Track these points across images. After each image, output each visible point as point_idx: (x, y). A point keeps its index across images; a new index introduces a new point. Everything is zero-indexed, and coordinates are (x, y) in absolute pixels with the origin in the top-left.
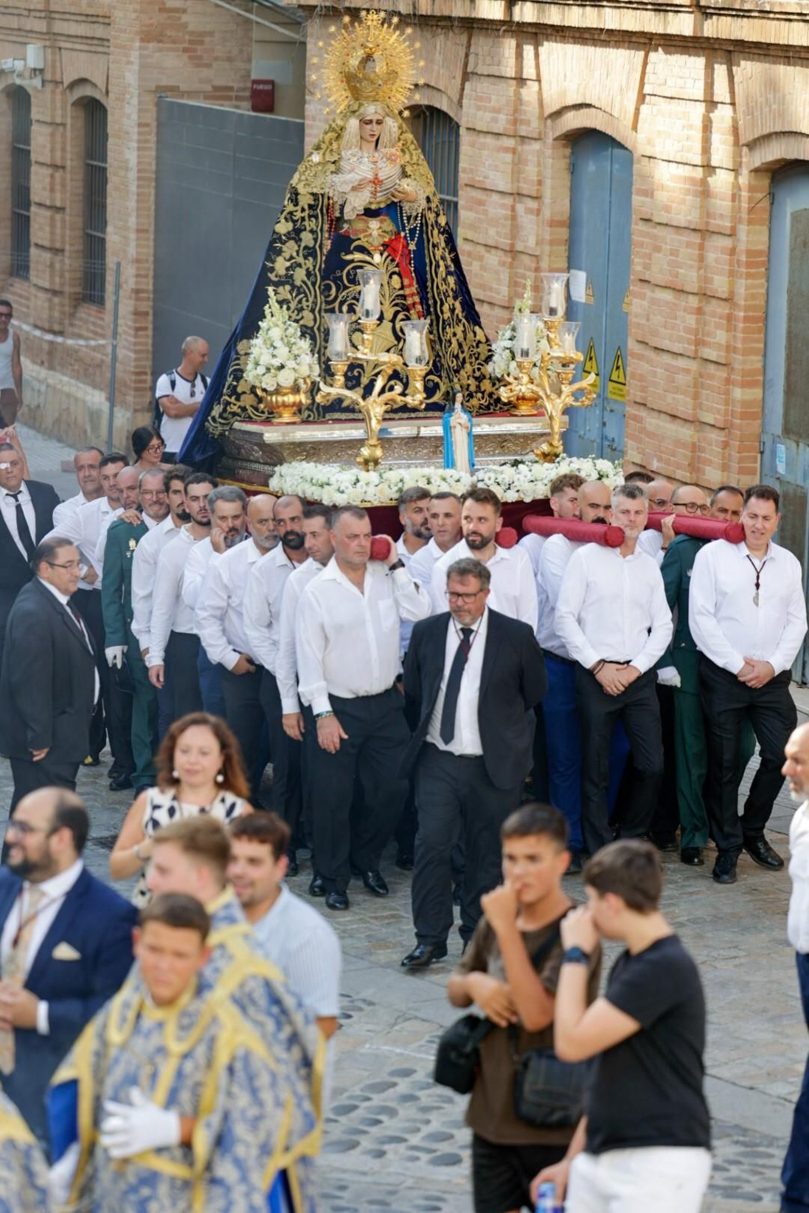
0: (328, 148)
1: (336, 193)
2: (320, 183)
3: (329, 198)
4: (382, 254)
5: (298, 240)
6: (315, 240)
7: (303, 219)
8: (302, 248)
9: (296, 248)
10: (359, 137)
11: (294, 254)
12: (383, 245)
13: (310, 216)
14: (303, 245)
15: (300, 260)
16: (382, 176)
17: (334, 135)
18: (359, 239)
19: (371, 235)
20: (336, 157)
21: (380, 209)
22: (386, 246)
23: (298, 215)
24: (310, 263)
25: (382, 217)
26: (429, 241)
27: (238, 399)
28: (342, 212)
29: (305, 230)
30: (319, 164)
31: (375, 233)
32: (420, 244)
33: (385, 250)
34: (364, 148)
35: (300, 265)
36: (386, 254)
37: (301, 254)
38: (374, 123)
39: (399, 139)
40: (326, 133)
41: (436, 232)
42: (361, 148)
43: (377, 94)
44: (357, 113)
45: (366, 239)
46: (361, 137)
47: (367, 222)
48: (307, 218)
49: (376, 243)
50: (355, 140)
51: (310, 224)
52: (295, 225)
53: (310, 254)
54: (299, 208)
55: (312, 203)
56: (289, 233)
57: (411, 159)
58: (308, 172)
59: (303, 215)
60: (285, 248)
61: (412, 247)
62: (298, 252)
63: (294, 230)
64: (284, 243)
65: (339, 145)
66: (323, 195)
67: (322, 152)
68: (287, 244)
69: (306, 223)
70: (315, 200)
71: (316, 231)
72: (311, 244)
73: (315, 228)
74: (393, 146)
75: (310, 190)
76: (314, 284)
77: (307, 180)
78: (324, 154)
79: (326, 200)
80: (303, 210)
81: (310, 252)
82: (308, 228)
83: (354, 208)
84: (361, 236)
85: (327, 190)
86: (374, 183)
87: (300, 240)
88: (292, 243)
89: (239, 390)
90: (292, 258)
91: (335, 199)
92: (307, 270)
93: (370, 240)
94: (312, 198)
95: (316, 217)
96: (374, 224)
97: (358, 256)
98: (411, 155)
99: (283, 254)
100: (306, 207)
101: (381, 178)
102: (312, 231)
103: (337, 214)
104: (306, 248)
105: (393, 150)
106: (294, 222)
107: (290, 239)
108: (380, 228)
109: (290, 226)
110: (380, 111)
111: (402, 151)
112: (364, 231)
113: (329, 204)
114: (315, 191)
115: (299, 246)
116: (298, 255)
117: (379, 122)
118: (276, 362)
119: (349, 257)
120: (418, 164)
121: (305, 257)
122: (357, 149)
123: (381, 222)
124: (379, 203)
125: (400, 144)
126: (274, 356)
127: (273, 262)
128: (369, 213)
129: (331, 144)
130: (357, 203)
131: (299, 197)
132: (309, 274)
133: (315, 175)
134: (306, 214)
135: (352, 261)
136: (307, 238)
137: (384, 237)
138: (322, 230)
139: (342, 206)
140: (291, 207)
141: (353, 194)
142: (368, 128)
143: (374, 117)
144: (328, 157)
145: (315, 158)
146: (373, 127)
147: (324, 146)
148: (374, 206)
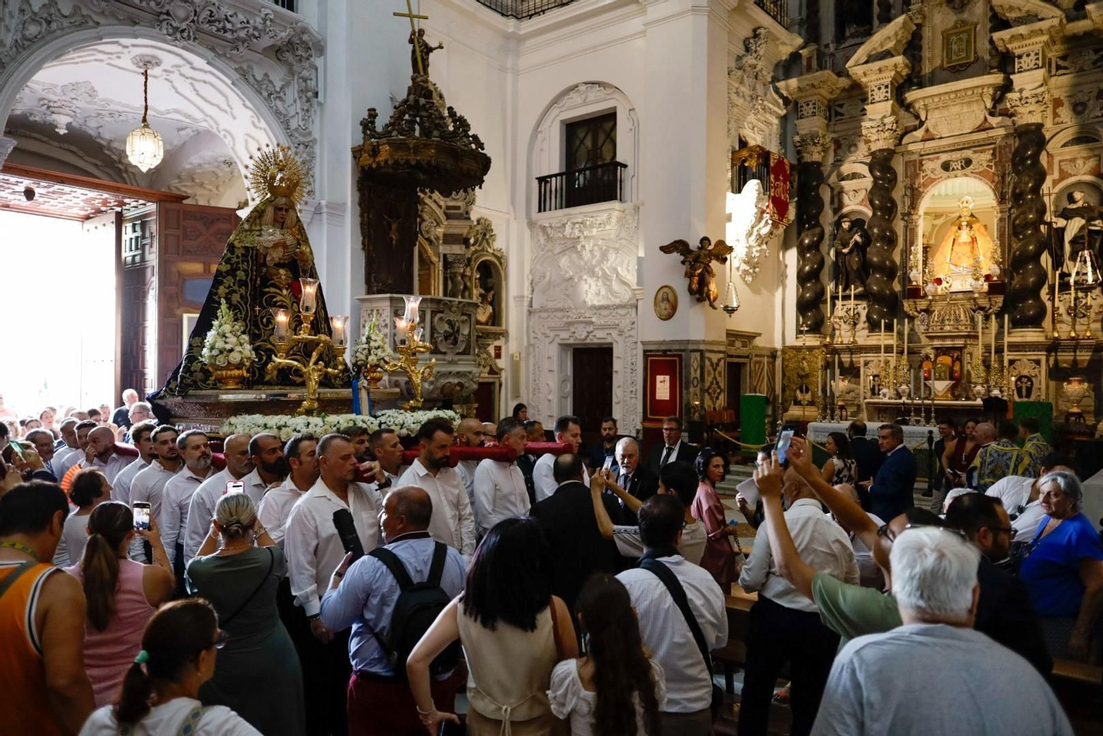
0: (253, 222)
1: (262, 247)
2: (249, 241)
3: (256, 250)
4: (287, 290)
5: (234, 276)
6: (246, 275)
8: (237, 281)
9: (233, 281)
11: (232, 284)
12: (288, 285)
13: (243, 262)
14: (238, 279)
15: (236, 288)
17: (258, 214)
18: (273, 279)
19: (280, 278)
20: (259, 228)
21: (285, 263)
23: (234, 260)
24: (243, 290)
27: (191, 375)
28: (264, 260)
29: (239, 269)
31: (283, 277)
33: (289, 288)
34: (275, 226)
35: (236, 292)
37: (236, 285)
45: (277, 280)
46: (274, 219)
47: (278, 270)
48: (241, 262)
49: (284, 282)
50: (271, 220)
51: (243, 266)
52: (232, 267)
53: (243, 285)
54: (235, 256)
55: (245, 253)
56: (228, 271)
58: (241, 234)
59: (238, 260)
60: (225, 281)
62: (234, 283)
63: (232, 269)
65: (260, 221)
66: (252, 248)
67: (250, 223)
68: (227, 278)
69: (240, 265)
70: (246, 251)
71: (248, 271)
72: (244, 278)
73: (247, 269)
75: (243, 245)
76: (246, 304)
77: (240, 239)
78: (251, 225)
79: (254, 251)
80: (238, 257)
81: (242, 283)
82: (242, 269)
83: (273, 259)
85: (254, 245)
86: (283, 246)
87: (236, 275)
88: (230, 277)
89: (192, 369)
90: (229, 287)
91: (260, 251)
92: (241, 295)
93: (280, 281)
94: (244, 250)
95: (248, 262)
97: (272, 290)
99: (224, 284)
100: (240, 255)
101: (287, 244)
102: (244, 270)
103: (262, 261)
104: (240, 280)
105: (293, 230)
106: (232, 265)
107: (228, 275)
108: (286, 274)
109: (229, 267)
110: (288, 203)
112: (276, 275)
113: (256, 254)
114: (246, 245)
115: (235, 280)
116: (234, 285)
117: (287, 210)
118: (228, 347)
119: (267, 290)
121: (240, 287)
122: (271, 226)
123: (287, 271)
124: (285, 259)
126: (226, 343)
127: (217, 289)
128: (279, 265)
129: (256, 220)
130: (277, 255)
131: (235, 249)
132: (242, 297)
133: (246, 236)
134: (240, 260)
135: (269, 292)
136: (241, 275)
137: (288, 280)
138: (251, 270)
139: (265, 257)
140: (229, 256)
141: (272, 249)
142: (280, 213)
143: (284, 207)
144: (254, 227)
145: (245, 226)
146: (283, 212)
147: (251, 220)
148: (282, 261)
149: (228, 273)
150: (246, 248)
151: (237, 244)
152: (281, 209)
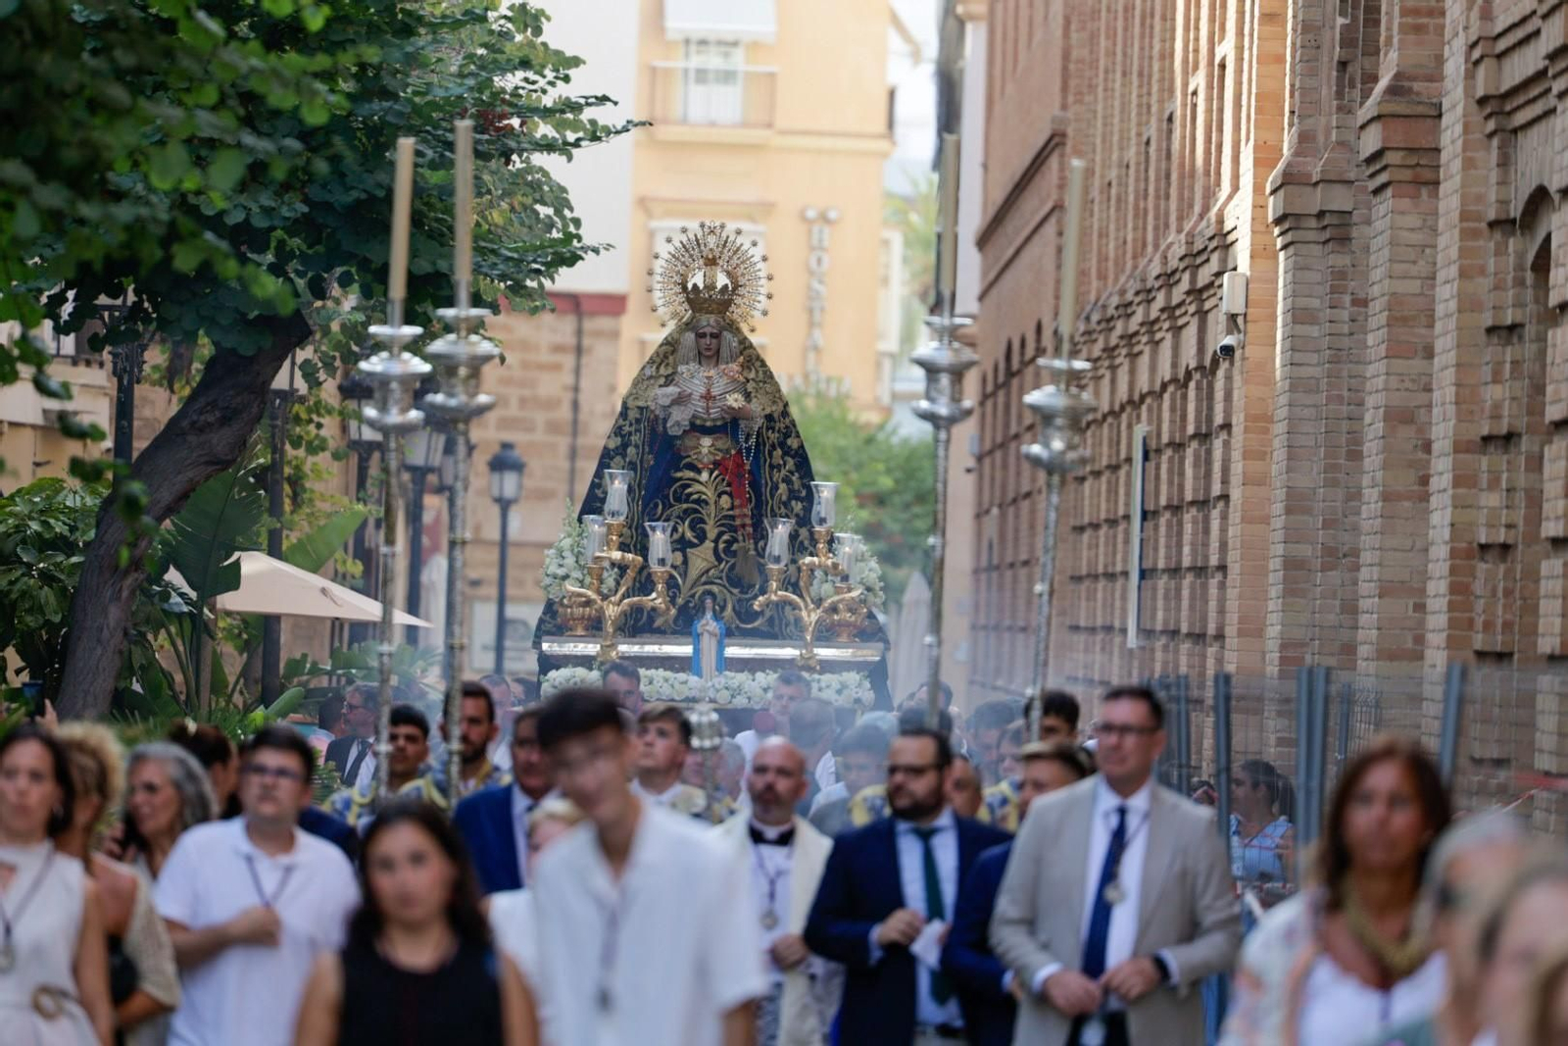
0: (662, 362)
1: (659, 406)
3: (653, 411)
4: (711, 473)
6: (638, 455)
7: (630, 434)
8: (626, 464)
9: (622, 464)
10: (695, 353)
12: (713, 463)
13: (636, 431)
14: (628, 460)
16: (715, 391)
17: (670, 349)
18: (690, 457)
19: (701, 452)
20: (670, 371)
21: (715, 426)
22: (717, 464)
23: (627, 429)
25: (717, 435)
26: (765, 461)
28: (665, 427)
29: (631, 445)
30: (651, 377)
31: (705, 451)
32: (755, 464)
33: (714, 469)
34: (703, 363)
36: (716, 473)
38: (709, 336)
39: (741, 355)
40: (661, 346)
41: (779, 452)
42: (699, 364)
43: (710, 306)
44: (692, 326)
45: (696, 457)
46: (699, 353)
47: (696, 439)
48: (633, 434)
49: (705, 460)
50: (692, 354)
51: (635, 439)
52: (623, 440)
54: (627, 423)
55: (639, 417)
56: (617, 448)
57: (757, 376)
58: (640, 385)
59: (630, 429)
60: (612, 463)
61: (748, 466)
63: (622, 444)
64: (612, 459)
65: (675, 359)
66: (647, 408)
67: (655, 366)
68: (614, 459)
69: (632, 438)
70: (641, 415)
71: (639, 446)
72: (634, 459)
73: (638, 443)
74: (734, 362)
75: (639, 404)
77: (639, 394)
78: (658, 368)
79: (649, 414)
80: (631, 425)
81: (633, 467)
82: (633, 443)
83: (679, 423)
84: (692, 453)
85: (651, 403)
86: (706, 397)
87: (626, 455)
88: (618, 458)
91: (658, 412)
93: (700, 457)
94: (640, 411)
95: (641, 432)
96: (706, 442)
97: (685, 474)
98: (757, 371)
100: (634, 421)
101: (714, 394)
104: (630, 463)
105: (733, 366)
106: (623, 436)
108: (713, 446)
109: (619, 440)
110: (714, 324)
111: (747, 367)
114: (642, 403)
115: (624, 462)
117: (714, 336)
119: (678, 475)
122: (696, 364)
123: (715, 439)
124: (714, 420)
125: (741, 359)
127: (601, 478)
128: (700, 430)
129: (667, 358)
131: (630, 411)
133: (646, 389)
134: (633, 429)
135: (681, 479)
136: (632, 454)
137: (716, 454)
138: (643, 444)
139: (665, 421)
140: (621, 422)
141: (675, 407)
142: (703, 341)
143: (708, 330)
144: (662, 371)
145: (648, 372)
146: (708, 340)
147: (658, 360)
148: (708, 424)
149: (617, 450)
150: (641, 409)
151: (631, 403)
152: (704, 335)
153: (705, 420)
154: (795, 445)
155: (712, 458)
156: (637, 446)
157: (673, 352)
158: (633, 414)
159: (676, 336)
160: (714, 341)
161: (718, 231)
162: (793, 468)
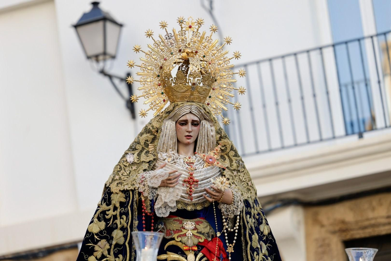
0: (143, 149)
1: (146, 188)
2: (132, 180)
3: (140, 194)
4: (196, 255)
5: (109, 239)
6: (125, 237)
7: (115, 217)
8: (113, 246)
9: (108, 246)
10: (175, 140)
11: (106, 253)
12: (198, 246)
13: (121, 214)
14: (114, 243)
15: (111, 258)
16: (197, 176)
17: (150, 137)
18: (173, 239)
19: (185, 235)
20: (151, 158)
21: (196, 210)
22: (200, 246)
23: (111, 213)
25: (198, 219)
26: (247, 243)
28: (152, 208)
29: (116, 228)
30: (133, 164)
31: (189, 233)
32: (238, 248)
33: (199, 251)
34: (181, 151)
36: (200, 255)
37: (112, 253)
38: (190, 124)
39: (218, 144)
40: (141, 134)
41: (255, 237)
42: (178, 152)
43: (192, 94)
44: (172, 114)
45: (179, 239)
46: (178, 141)
47: (181, 222)
48: (118, 217)
49: (190, 243)
50: (172, 142)
51: (121, 222)
52: (107, 224)
53: (120, 252)
54: (111, 207)
55: (123, 200)
56: (101, 232)
57: (231, 165)
58: (123, 171)
59: (114, 213)
60: (96, 248)
61: (230, 250)
62: (109, 250)
63: (106, 228)
64: (96, 242)
65: (155, 147)
66: (133, 191)
67: (137, 153)
68: (99, 244)
69: (118, 221)
70: (126, 198)
71: (127, 228)
72: (121, 241)
73: (125, 225)
74: (212, 149)
75: (122, 188)
77: (120, 179)
78: (139, 155)
79: (136, 197)
80: (115, 209)
82: (119, 226)
83: (166, 205)
84: (175, 236)
85: (137, 186)
86: (189, 182)
87: (112, 238)
88: (103, 242)
90: (103, 257)
91: (146, 194)
93: (184, 239)
94: (124, 195)
95: (127, 214)
96: (189, 225)
97: (171, 256)
98: (231, 161)
99: (95, 254)
100: (118, 205)
101: (196, 179)
103: (148, 211)
104: (117, 245)
105: (211, 154)
106: (107, 221)
107: (102, 238)
108: (195, 229)
109: (102, 225)
110: (194, 111)
111: (222, 157)
112: (179, 231)
113: (140, 200)
114: (126, 187)
115: (111, 245)
116: (109, 254)
117: (195, 123)
119: (163, 257)
120: (238, 171)
121: (116, 256)
122: (175, 152)
123: (197, 223)
124: (195, 204)
125: (218, 148)
129: (147, 146)
130: (169, 200)
131: (112, 196)
133: (129, 175)
134: (117, 212)
137: (199, 237)
138: (131, 227)
139: (153, 202)
140: (104, 207)
141: (163, 190)
142: (184, 128)
143: (190, 117)
144: (143, 157)
145: (131, 158)
146: (190, 127)
147: (139, 147)
148: (189, 208)
149: (101, 234)
150: (125, 192)
151: (114, 188)
152: (185, 123)
153: (187, 204)
154: (266, 232)
155: (196, 241)
156: (123, 229)
157: (153, 140)
158: (117, 199)
159: (156, 125)
160: (195, 128)
161: (195, 27)
162: (267, 253)
